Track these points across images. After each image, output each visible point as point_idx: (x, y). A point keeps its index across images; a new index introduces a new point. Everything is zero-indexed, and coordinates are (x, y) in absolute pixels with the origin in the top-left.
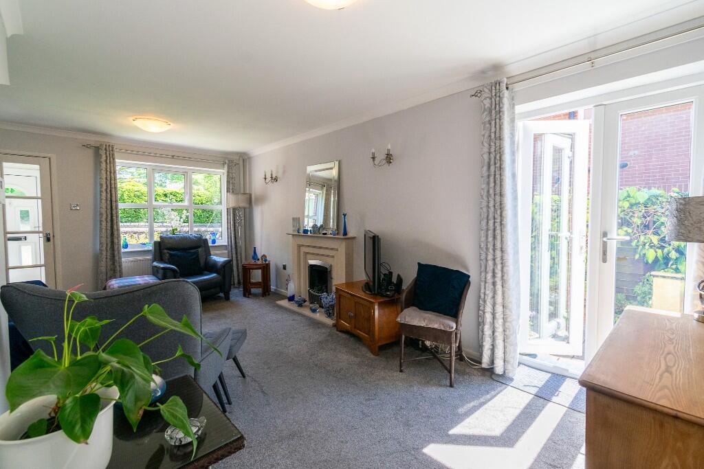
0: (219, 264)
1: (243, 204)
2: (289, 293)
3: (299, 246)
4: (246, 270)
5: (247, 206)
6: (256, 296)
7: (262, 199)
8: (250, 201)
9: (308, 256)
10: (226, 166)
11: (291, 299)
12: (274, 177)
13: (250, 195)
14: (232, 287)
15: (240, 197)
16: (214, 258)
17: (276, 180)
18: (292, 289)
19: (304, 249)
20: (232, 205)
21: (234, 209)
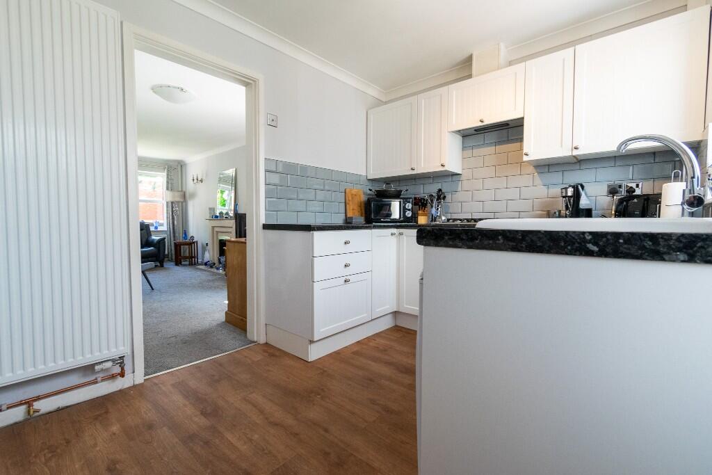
0: (155, 241)
1: (178, 199)
2: (206, 260)
3: (213, 227)
4: (178, 246)
5: (182, 200)
6: (185, 265)
7: (193, 196)
8: (184, 196)
9: (219, 234)
10: (166, 170)
11: (206, 264)
12: (199, 179)
13: (185, 193)
14: (166, 259)
15: (177, 194)
16: (153, 237)
17: (201, 181)
18: (208, 257)
19: (216, 229)
20: (170, 199)
21: (172, 203)
